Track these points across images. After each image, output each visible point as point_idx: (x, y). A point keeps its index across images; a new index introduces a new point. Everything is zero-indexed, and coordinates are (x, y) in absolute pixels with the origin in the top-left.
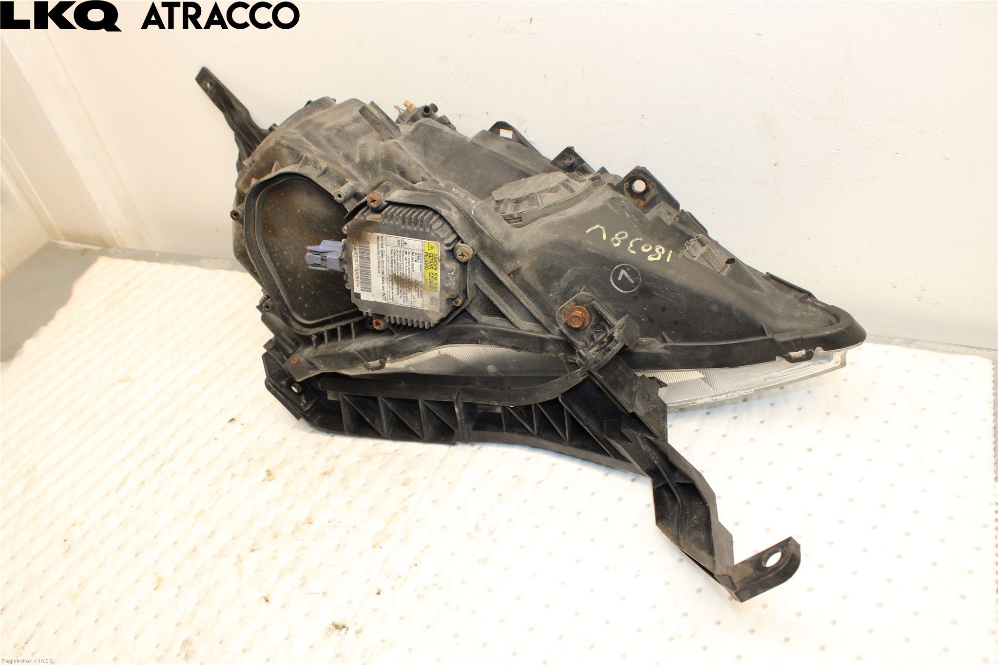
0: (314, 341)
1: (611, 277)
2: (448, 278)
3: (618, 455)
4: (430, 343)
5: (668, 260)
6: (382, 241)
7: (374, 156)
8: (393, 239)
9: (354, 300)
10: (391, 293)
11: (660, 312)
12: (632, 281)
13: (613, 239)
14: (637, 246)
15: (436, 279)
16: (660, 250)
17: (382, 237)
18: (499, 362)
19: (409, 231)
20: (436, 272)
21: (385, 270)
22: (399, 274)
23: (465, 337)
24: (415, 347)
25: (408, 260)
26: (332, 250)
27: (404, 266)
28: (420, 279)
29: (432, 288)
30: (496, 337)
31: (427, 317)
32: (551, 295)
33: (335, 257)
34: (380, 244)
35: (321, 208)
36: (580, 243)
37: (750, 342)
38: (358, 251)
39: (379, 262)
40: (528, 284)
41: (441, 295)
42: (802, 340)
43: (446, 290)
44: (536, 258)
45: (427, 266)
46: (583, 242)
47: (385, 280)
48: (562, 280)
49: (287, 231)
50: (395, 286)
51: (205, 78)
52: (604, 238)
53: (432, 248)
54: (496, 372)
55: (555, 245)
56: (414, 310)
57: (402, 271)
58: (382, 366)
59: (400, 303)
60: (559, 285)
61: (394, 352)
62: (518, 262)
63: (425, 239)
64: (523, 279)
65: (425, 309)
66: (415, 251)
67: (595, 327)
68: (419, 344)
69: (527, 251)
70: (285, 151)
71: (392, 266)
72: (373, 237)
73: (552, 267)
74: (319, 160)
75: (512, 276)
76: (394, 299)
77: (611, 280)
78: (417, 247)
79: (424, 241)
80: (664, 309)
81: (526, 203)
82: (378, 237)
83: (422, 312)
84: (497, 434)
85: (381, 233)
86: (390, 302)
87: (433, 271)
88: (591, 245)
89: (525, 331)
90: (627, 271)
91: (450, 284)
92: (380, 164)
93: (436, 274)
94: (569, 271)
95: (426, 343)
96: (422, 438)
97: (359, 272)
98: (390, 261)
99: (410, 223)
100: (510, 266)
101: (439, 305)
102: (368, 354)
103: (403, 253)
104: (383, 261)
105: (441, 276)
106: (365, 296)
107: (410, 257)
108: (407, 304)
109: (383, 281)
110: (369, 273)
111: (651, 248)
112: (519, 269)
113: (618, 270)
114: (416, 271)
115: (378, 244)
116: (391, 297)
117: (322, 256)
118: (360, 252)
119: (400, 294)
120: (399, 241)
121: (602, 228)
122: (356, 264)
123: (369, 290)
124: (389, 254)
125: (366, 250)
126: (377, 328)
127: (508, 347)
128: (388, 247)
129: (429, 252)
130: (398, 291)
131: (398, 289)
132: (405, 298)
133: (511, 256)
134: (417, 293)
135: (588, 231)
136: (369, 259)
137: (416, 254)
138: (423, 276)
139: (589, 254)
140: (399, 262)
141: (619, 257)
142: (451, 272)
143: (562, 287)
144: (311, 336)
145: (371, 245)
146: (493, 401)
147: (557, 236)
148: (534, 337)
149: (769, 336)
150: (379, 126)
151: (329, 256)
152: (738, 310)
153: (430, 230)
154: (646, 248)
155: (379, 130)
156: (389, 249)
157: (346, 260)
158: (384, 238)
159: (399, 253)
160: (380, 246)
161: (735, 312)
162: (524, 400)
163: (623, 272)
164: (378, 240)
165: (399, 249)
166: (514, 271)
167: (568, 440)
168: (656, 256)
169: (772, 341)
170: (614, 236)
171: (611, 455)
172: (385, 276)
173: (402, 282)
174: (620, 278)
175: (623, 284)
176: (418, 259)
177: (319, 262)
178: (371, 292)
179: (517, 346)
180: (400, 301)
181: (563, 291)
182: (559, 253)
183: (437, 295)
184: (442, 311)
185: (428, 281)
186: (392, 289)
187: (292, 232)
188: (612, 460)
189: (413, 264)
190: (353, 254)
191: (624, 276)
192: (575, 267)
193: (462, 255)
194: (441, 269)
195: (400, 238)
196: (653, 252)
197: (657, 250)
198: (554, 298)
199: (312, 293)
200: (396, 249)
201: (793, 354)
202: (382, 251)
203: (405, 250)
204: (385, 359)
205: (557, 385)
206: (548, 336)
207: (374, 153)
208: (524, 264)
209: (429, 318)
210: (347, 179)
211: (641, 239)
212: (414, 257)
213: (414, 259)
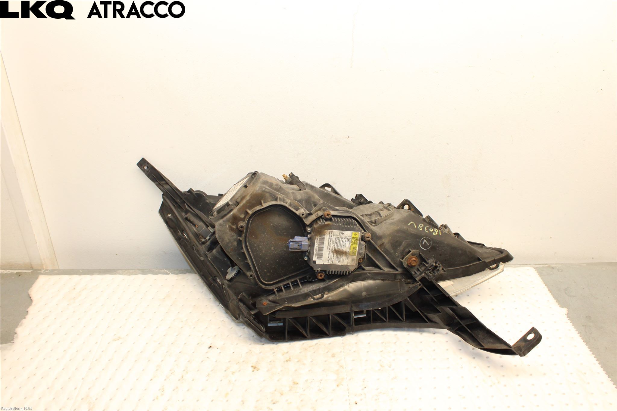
0: (276, 292)
1: (420, 243)
2: (361, 249)
3: (431, 321)
4: (345, 282)
5: (440, 234)
6: (332, 233)
7: (300, 198)
8: (337, 232)
9: (312, 265)
10: (332, 259)
11: (439, 256)
12: (428, 244)
13: (419, 227)
14: (428, 229)
15: (356, 249)
16: (436, 230)
17: (332, 232)
18: (368, 289)
19: (346, 228)
20: (356, 246)
21: (331, 248)
22: (338, 249)
23: (360, 278)
24: (339, 285)
25: (343, 242)
26: (303, 240)
27: (341, 245)
28: (348, 250)
29: (353, 254)
30: (373, 277)
31: (349, 269)
32: (397, 254)
33: (306, 244)
34: (330, 235)
35: (285, 222)
36: (408, 229)
37: (476, 264)
38: (318, 240)
39: (328, 244)
40: (387, 250)
41: (357, 257)
42: (495, 260)
43: (360, 254)
44: (390, 238)
45: (352, 244)
46: (409, 229)
47: (330, 253)
48: (401, 247)
49: (263, 235)
50: (335, 255)
51: (143, 164)
52: (416, 227)
53: (356, 235)
54: (366, 295)
55: (398, 231)
56: (343, 266)
57: (339, 248)
58: (322, 296)
59: (336, 263)
60: (400, 249)
61: (329, 289)
62: (383, 240)
63: (353, 231)
64: (384, 247)
65: (349, 265)
66: (348, 237)
67: (419, 265)
68: (341, 284)
69: (387, 235)
70: (267, 195)
71: (335, 245)
72: (327, 232)
73: (397, 241)
74: (286, 199)
75: (380, 247)
76: (334, 261)
77: (420, 245)
78: (349, 235)
79: (352, 232)
80: (440, 255)
81: (374, 215)
82: (330, 232)
83: (347, 266)
84: (369, 325)
85: (332, 230)
86: (331, 263)
87: (355, 246)
88: (412, 230)
89: (387, 271)
90: (426, 240)
91: (362, 251)
92: (304, 201)
93: (356, 247)
94: (404, 242)
95: (343, 283)
96: (329, 335)
97: (317, 250)
98: (334, 243)
99: (346, 224)
100: (379, 242)
101: (355, 262)
102: (315, 292)
103: (341, 239)
104: (330, 243)
105: (358, 248)
106: (318, 262)
107: (345, 240)
108: (340, 264)
109: (329, 253)
110: (322, 250)
111: (433, 230)
112: (383, 243)
113: (423, 240)
114: (346, 246)
115: (329, 235)
116: (332, 261)
117: (298, 244)
118: (319, 240)
119: (337, 259)
120: (340, 233)
121: (413, 223)
122: (316, 246)
123: (321, 258)
124: (334, 239)
125: (322, 238)
126: (320, 278)
127: (380, 280)
128: (334, 236)
129: (354, 237)
130: (336, 257)
131: (336, 256)
132: (339, 261)
133: (380, 238)
134: (345, 257)
135: (409, 224)
136: (323, 243)
137: (348, 238)
138: (350, 249)
139: (411, 234)
140: (339, 243)
141: (423, 234)
142: (363, 245)
143: (401, 250)
144: (273, 289)
145: (325, 236)
146: (370, 308)
147: (398, 227)
148: (392, 273)
149: (483, 261)
150: (299, 184)
151: (303, 243)
152: (469, 252)
153: (356, 227)
154: (431, 230)
155: (299, 185)
156: (335, 237)
157: (312, 245)
158: (333, 232)
159: (339, 239)
160: (330, 236)
161: (468, 253)
162: (387, 304)
163: (425, 241)
164: (330, 233)
165: (339, 237)
166: (381, 244)
167: (404, 320)
168: (436, 233)
169: (484, 262)
170: (418, 226)
171: (428, 322)
172: (331, 251)
173: (339, 253)
174: (423, 244)
175: (425, 246)
176: (349, 241)
177: (297, 247)
178: (322, 259)
179: (384, 279)
180: (336, 262)
181: (401, 251)
182: (400, 235)
183: (355, 257)
184: (357, 265)
185: (352, 251)
186: (333, 257)
187: (266, 235)
188: (429, 324)
189: (345, 243)
190: (316, 241)
191: (425, 242)
192: (406, 240)
193: (368, 237)
194: (359, 245)
195: (341, 231)
196: (434, 231)
197: (435, 230)
198: (398, 255)
199: (273, 267)
200: (338, 237)
201: (491, 267)
202: (331, 238)
203: (342, 237)
204: (324, 293)
205: (406, 293)
206: (397, 272)
207: (300, 196)
208: (385, 241)
209: (350, 269)
210: (300, 208)
211: (428, 226)
212: (346, 240)
213: (347, 241)
